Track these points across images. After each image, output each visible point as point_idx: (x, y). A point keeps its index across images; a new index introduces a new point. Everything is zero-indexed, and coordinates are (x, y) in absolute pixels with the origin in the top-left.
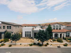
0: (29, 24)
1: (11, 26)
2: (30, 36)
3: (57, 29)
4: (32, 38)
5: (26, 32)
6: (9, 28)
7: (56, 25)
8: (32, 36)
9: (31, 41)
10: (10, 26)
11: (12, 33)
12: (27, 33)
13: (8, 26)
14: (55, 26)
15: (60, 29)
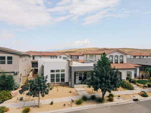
0: (41, 52)
1: (13, 56)
2: (63, 80)
3: (117, 63)
4: (67, 84)
5: (52, 71)
6: (6, 62)
7: (114, 54)
8: (66, 80)
9: (70, 92)
10: (8, 57)
11: (16, 74)
12: (55, 73)
13: (5, 57)
14: (112, 56)
15: (122, 62)
